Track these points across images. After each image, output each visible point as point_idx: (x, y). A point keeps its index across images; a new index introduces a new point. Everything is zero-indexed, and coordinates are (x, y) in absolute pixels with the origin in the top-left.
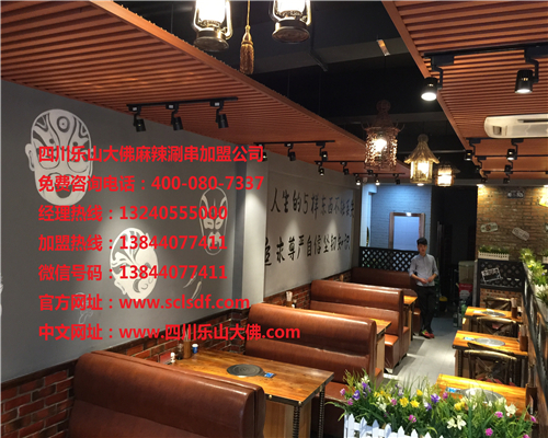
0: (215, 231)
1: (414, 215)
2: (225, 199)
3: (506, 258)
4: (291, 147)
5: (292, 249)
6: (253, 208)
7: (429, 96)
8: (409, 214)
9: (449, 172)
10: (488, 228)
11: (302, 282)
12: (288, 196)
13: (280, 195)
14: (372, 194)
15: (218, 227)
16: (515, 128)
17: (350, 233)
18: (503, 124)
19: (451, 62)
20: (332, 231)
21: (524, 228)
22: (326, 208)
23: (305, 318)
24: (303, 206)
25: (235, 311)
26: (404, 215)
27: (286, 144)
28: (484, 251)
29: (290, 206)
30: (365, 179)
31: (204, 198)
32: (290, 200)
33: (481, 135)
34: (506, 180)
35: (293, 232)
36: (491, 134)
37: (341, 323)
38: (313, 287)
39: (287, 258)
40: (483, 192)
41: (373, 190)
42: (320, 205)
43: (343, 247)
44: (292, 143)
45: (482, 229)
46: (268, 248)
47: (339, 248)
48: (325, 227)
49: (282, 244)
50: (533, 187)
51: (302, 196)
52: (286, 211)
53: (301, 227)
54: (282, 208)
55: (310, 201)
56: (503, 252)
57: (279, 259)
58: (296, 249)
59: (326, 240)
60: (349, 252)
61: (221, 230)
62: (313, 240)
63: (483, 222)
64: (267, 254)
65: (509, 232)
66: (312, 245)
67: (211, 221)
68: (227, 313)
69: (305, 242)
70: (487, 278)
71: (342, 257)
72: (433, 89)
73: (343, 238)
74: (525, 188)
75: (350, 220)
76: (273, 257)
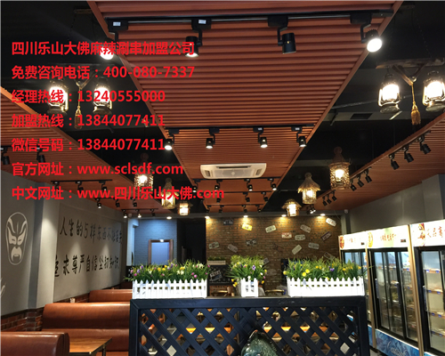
0: (17, 246)
1: (165, 241)
2: (25, 222)
3: (223, 263)
4: (80, 184)
5: (75, 265)
6: (47, 230)
7: (168, 148)
8: (162, 241)
9: (186, 205)
10: (213, 246)
11: (82, 292)
12: (72, 224)
13: (67, 222)
14: (135, 227)
15: (20, 243)
16: (216, 171)
17: (118, 256)
18: (209, 170)
19: (178, 133)
20: (105, 253)
21: (234, 244)
22: (101, 236)
23: (89, 308)
24: (84, 232)
25: (30, 310)
26: (158, 241)
27: (76, 182)
28: (211, 259)
29: (74, 232)
30: (130, 215)
31: (10, 220)
32: (75, 227)
33: (200, 177)
34: (220, 211)
35: (76, 251)
36: (205, 176)
37: (116, 307)
38: (91, 296)
39: (71, 272)
40: (209, 221)
41: (136, 223)
42: (97, 232)
43: (114, 266)
44: (81, 181)
45: (210, 246)
46: (57, 263)
47: (111, 267)
48: (100, 250)
49: (68, 261)
50: (238, 218)
51: (84, 225)
52: (71, 235)
53: (82, 249)
54: (69, 233)
55: (89, 230)
56: (222, 259)
57: (65, 272)
58: (78, 265)
59: (101, 260)
60: (118, 271)
61: (22, 246)
62: (91, 259)
63: (210, 242)
64: (56, 267)
65: (226, 248)
66: (90, 263)
67: (15, 238)
68: (24, 312)
69: (85, 260)
70: (213, 278)
71: (113, 274)
72: (171, 144)
73: (114, 259)
74: (234, 218)
75: (119, 245)
76: (61, 270)
